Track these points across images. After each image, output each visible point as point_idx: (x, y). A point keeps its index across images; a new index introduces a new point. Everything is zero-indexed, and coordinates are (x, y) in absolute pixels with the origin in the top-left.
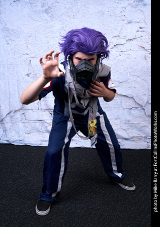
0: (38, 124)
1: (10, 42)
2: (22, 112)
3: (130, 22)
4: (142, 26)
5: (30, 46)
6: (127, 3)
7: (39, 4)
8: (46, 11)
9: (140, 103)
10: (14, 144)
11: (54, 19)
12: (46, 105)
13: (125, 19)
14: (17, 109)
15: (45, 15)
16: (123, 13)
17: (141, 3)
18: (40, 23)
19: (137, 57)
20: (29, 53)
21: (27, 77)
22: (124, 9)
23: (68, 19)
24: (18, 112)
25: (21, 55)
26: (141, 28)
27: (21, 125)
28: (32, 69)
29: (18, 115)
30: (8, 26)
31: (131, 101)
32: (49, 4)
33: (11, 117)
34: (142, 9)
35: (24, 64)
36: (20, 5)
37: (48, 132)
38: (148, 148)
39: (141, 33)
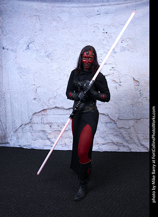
0: (41, 133)
1: (22, 77)
2: (30, 125)
3: (105, 64)
4: (113, 66)
5: (36, 79)
6: (103, 51)
7: (43, 52)
8: (48, 56)
9: (113, 119)
10: (24, 147)
11: (53, 62)
12: (47, 120)
14: (27, 123)
15: (47, 58)
16: (100, 58)
18: (43, 64)
20: (36, 84)
21: (34, 101)
22: (101, 55)
23: (63, 61)
24: (27, 125)
25: (30, 85)
26: (113, 68)
27: (29, 134)
28: (38, 95)
29: (27, 127)
30: (22, 66)
31: (107, 117)
32: (50, 51)
33: (22, 128)
34: (113, 55)
35: (32, 91)
36: (29, 52)
37: (49, 139)
38: (119, 151)
39: (113, 71)
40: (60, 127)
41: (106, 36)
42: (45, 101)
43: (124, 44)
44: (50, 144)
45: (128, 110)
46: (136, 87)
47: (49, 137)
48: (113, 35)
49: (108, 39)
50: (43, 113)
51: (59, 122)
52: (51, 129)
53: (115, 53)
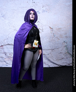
0: (1, 58)
8: (3, 16)
11: (6, 19)
12: (4, 51)
15: (2, 18)
18: (1, 21)
23: (11, 19)
32: (4, 14)
37: (5, 61)
39: (38, 23)
40: (11, 55)
41: (34, 4)
42: (2, 41)
43: (44, 9)
44: (5, 64)
45: (47, 45)
46: (51, 32)
47: (5, 60)
48: (38, 4)
49: (35, 6)
50: (1, 47)
51: (10, 52)
52: (6, 56)
53: (39, 13)
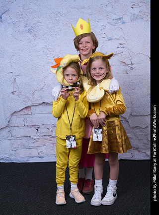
0: (24, 141)
2: (8, 129)
3: (110, 39)
4: (122, 42)
5: (14, 65)
6: (107, 21)
7: (22, 25)
8: (29, 31)
11: (37, 39)
12: (32, 121)
13: (105, 36)
14: (3, 127)
15: (28, 35)
16: (104, 31)
17: (119, 21)
18: (23, 42)
19: (119, 72)
20: (14, 71)
21: (12, 95)
22: (104, 27)
23: (51, 38)
24: (4, 130)
25: (6, 73)
26: (121, 44)
28: (17, 87)
29: (4, 133)
32: (32, 24)
34: (121, 27)
35: (8, 82)
36: (3, 26)
37: (35, 147)
38: (133, 159)
39: (121, 49)
40: (50, 130)
42: (28, 95)
43: (136, 11)
44: (37, 155)
45: (144, 103)
47: (36, 144)
49: (113, 4)
50: (26, 112)
51: (49, 123)
52: (38, 134)
53: (124, 23)
